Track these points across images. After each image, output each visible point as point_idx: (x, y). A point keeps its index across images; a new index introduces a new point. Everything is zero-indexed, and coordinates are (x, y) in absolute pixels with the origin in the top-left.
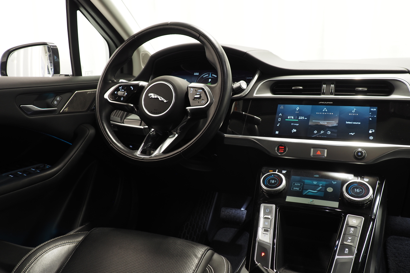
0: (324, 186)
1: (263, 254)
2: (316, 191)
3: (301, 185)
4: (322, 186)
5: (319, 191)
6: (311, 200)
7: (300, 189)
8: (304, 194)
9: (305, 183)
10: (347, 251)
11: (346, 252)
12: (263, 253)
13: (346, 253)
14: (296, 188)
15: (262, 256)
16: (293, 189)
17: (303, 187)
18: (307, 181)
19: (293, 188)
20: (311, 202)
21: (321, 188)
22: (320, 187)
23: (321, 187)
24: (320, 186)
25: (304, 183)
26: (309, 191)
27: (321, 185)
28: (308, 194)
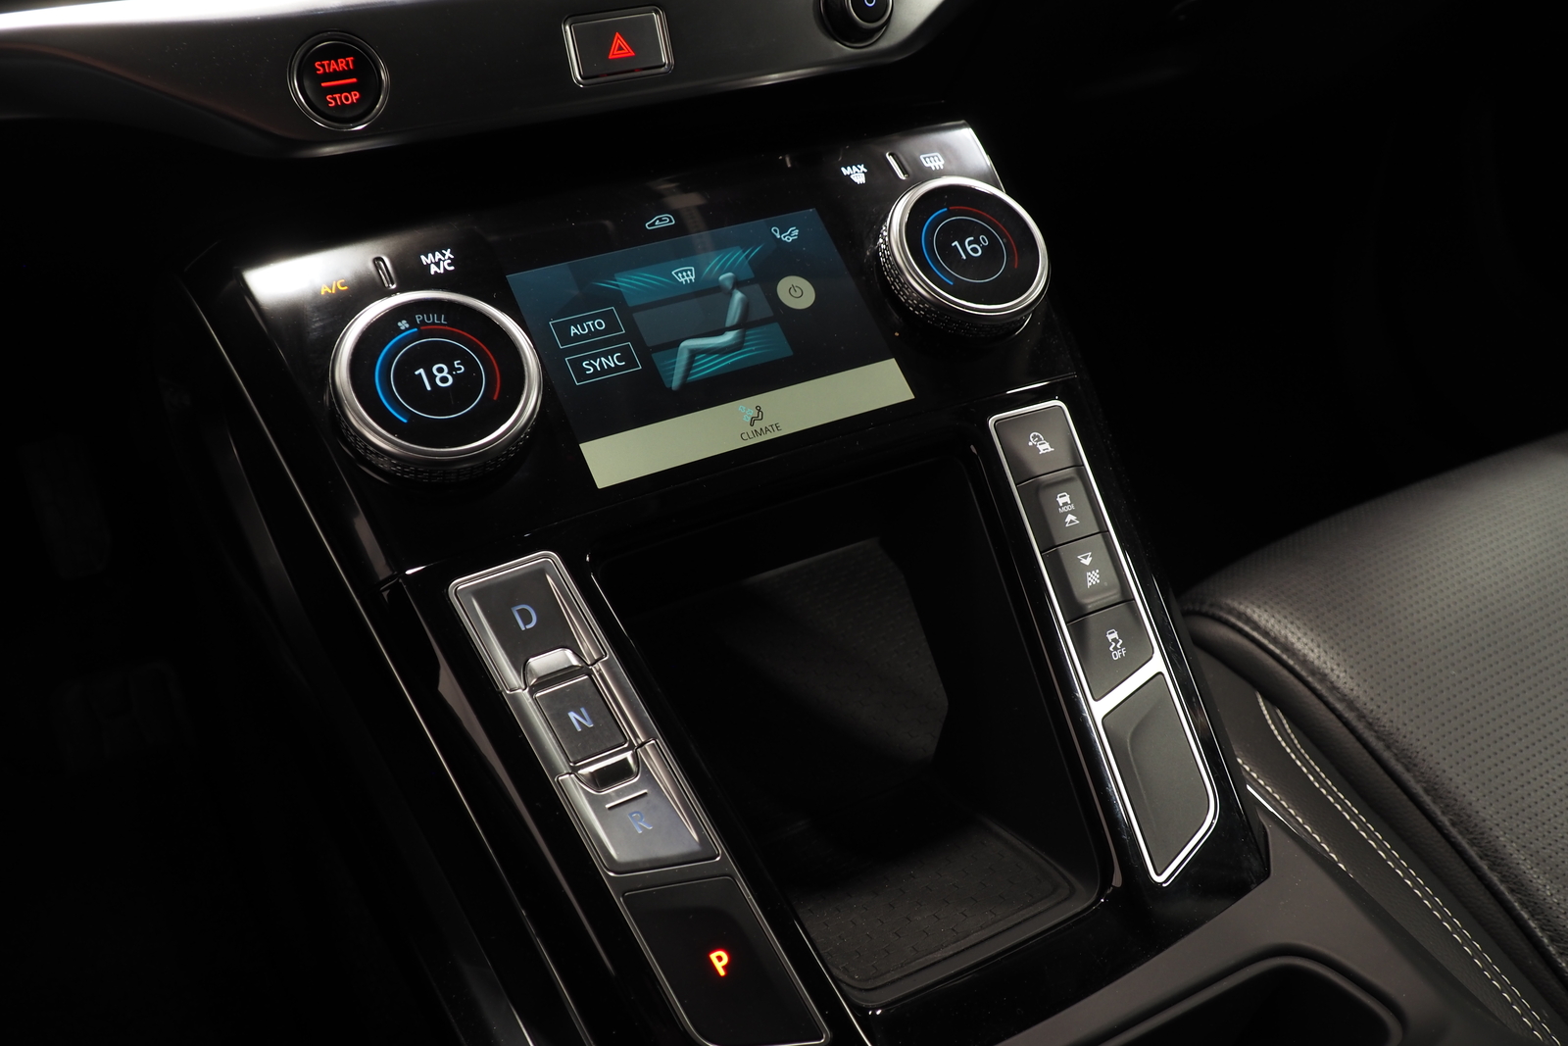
0: (751, 282)
1: (720, 960)
2: (728, 337)
3: (612, 326)
4: (738, 284)
5: (743, 324)
6: (742, 409)
7: (626, 355)
8: (676, 382)
9: (631, 303)
10: (1114, 640)
11: (1116, 649)
12: (713, 956)
13: (1118, 655)
14: (599, 355)
15: (722, 973)
16: (581, 373)
17: (634, 334)
18: (634, 282)
19: (576, 364)
20: (758, 425)
21: (742, 300)
22: (730, 295)
23: (738, 296)
24: (729, 284)
25: (617, 298)
26: (694, 353)
27: (726, 277)
28: (698, 374)
